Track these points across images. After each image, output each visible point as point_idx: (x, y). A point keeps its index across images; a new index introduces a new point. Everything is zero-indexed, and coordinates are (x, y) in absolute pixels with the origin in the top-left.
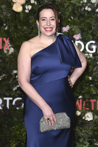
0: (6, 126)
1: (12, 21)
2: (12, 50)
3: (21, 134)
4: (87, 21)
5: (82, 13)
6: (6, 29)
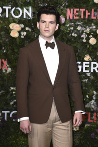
0: (4, 136)
1: (10, 45)
2: (9, 70)
6: (5, 52)
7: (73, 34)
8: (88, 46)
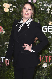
0: (2, 72)
1: (4, 17)
2: (4, 32)
3: (10, 76)
4: (42, 16)
5: (40, 12)
6: (1, 21)
7: (42, 9)
8: (51, 16)
